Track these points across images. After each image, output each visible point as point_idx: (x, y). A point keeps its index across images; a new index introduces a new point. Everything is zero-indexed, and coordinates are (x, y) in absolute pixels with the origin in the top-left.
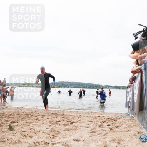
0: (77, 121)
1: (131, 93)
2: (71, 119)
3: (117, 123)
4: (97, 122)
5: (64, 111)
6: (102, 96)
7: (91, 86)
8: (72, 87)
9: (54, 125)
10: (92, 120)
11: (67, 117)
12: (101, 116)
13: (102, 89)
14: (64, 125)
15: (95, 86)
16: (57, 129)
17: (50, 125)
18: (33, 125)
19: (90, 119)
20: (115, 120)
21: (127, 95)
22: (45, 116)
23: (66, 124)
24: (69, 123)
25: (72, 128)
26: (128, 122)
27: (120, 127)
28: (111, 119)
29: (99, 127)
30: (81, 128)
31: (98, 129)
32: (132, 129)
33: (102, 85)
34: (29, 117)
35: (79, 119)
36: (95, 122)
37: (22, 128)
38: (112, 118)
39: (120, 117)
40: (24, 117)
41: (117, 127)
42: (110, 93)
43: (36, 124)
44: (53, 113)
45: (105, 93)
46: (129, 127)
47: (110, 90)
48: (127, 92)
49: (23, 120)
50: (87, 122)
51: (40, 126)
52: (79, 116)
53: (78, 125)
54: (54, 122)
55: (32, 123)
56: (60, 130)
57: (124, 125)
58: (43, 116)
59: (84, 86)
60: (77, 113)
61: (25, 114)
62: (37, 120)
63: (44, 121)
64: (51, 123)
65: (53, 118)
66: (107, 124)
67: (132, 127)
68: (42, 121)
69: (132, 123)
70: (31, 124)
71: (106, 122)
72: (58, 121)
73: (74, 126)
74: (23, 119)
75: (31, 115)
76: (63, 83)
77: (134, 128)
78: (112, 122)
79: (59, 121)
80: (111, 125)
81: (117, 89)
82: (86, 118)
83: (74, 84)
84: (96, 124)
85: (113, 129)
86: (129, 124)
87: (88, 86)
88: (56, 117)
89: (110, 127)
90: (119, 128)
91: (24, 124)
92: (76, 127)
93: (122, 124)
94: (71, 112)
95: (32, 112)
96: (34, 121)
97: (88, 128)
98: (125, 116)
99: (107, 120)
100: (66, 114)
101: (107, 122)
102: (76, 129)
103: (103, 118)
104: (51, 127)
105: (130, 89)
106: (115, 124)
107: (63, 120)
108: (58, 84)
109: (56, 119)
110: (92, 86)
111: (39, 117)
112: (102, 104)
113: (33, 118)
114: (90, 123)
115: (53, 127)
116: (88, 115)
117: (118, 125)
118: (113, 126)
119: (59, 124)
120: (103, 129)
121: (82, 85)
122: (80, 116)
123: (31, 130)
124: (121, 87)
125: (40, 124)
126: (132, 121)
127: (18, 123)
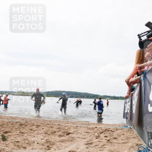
0: (74, 132)
1: (129, 103)
2: (67, 130)
3: (115, 135)
4: (94, 133)
5: (60, 122)
6: (100, 107)
7: (88, 96)
8: (69, 96)
9: (49, 135)
10: (89, 131)
11: (63, 127)
12: (98, 127)
13: (100, 99)
14: (60, 136)
15: (92, 95)
16: (53, 140)
17: (45, 135)
18: (27, 135)
19: (87, 130)
20: (112, 132)
21: (126, 106)
22: (40, 126)
23: (61, 134)
24: (64, 134)
25: (68, 139)
26: (126, 133)
27: (118, 138)
28: (108, 130)
29: (96, 138)
30: (78, 139)
31: (95, 140)
32: (130, 140)
33: (99, 95)
34: (24, 127)
35: (76, 130)
36: (92, 133)
37: (15, 139)
38: (110, 130)
39: (118, 128)
40: (18, 127)
41: (115, 138)
42: (108, 104)
43: (30, 134)
44: (49, 123)
45: (102, 103)
46: (127, 138)
47: (108, 100)
48: (126, 103)
49: (16, 130)
50: (83, 133)
51: (34, 137)
52: (75, 127)
53: (74, 136)
54: (49, 133)
55: (26, 133)
56: (55, 141)
57: (122, 137)
58: (38, 126)
59: (81, 96)
60: (73, 123)
61: (19, 123)
62: (31, 130)
63: (39, 132)
64: (46, 134)
65: (48, 128)
66: (105, 136)
67: (130, 138)
68: (36, 131)
69: (130, 134)
70: (26, 135)
71: (103, 133)
72: (53, 131)
73: (70, 137)
74: (17, 128)
75: (26, 125)
76: (60, 92)
77: (132, 140)
78: (110, 133)
79: (55, 132)
80: (108, 136)
81: (115, 99)
82: (82, 129)
83: (71, 94)
84: (93, 136)
85: (110, 140)
86: (128, 136)
87: (86, 96)
88: (52, 127)
89: (108, 138)
90: (116, 139)
91: (17, 134)
92: (72, 138)
93: (120, 136)
94: (67, 123)
95: (26, 122)
96: (28, 131)
97: (84, 140)
98: (123, 127)
99: (104, 131)
100: (62, 124)
101: (105, 134)
102: (72, 140)
103: (100, 129)
104: (46, 138)
105: (128, 99)
106: (113, 135)
107: (59, 131)
108: (55, 93)
109: (51, 129)
110: (90, 96)
111: (34, 127)
112: (100, 115)
113: (28, 128)
114: (86, 134)
115: (48, 138)
116: (85, 126)
117: (116, 136)
118: (111, 138)
119: (54, 135)
120: (101, 140)
121: (79, 95)
122: (77, 126)
123: (24, 141)
124: (119, 97)
125: (35, 135)
126: (130, 133)
127: (12, 133)
